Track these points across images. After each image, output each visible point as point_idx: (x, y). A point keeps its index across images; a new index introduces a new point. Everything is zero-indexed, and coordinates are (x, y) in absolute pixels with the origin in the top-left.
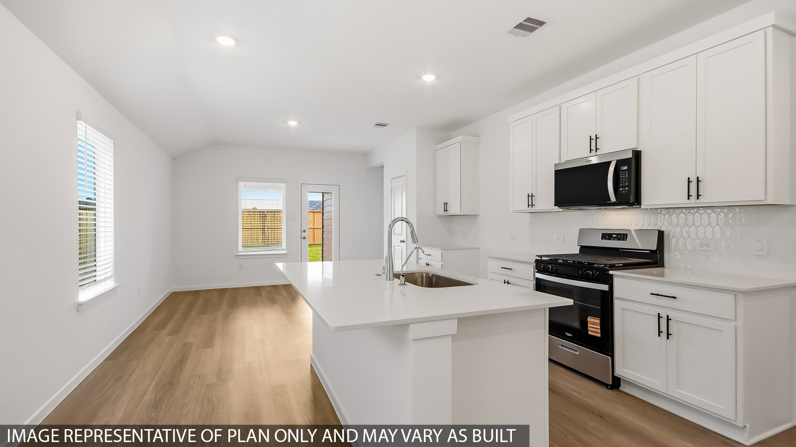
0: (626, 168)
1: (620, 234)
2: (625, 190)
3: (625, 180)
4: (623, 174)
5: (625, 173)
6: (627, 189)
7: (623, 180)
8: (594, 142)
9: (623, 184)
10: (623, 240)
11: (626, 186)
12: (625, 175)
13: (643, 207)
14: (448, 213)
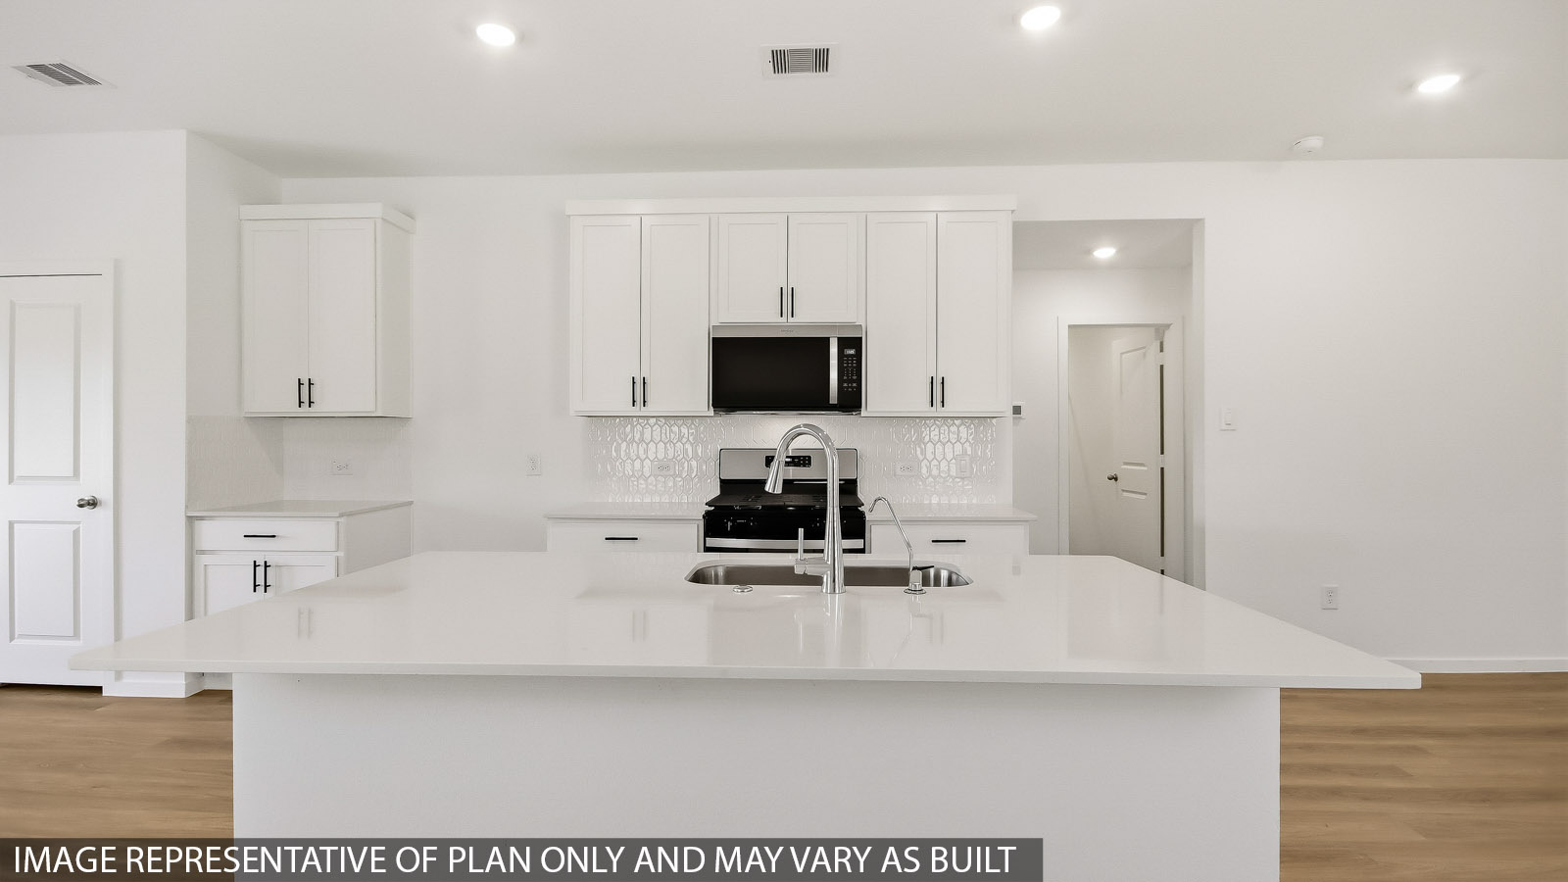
0: (852, 352)
1: (798, 457)
2: (852, 387)
3: (852, 371)
4: (848, 360)
5: (852, 360)
6: (854, 385)
7: (848, 371)
8: (787, 299)
9: (848, 377)
10: (804, 466)
11: (854, 381)
12: (852, 363)
13: (863, 413)
14: (315, 410)
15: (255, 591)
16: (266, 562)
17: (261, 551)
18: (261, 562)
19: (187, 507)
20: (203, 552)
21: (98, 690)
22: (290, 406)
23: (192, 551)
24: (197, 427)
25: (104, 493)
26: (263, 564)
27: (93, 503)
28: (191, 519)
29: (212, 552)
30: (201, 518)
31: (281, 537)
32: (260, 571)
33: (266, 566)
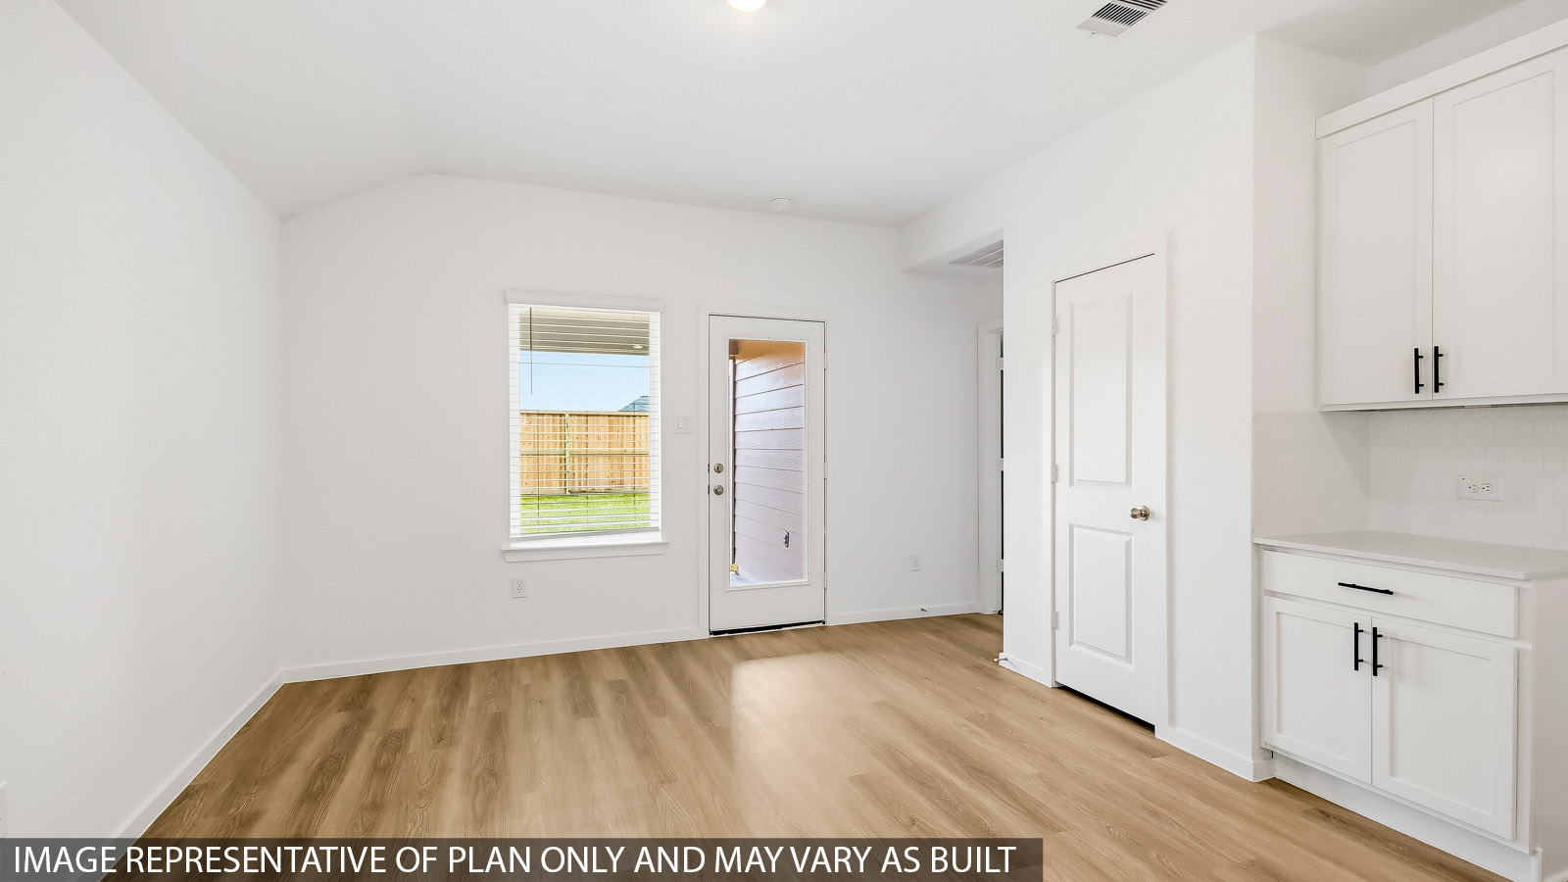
14: (1445, 396)
15: (1356, 668)
16: (1375, 629)
17: (1370, 611)
18: (1366, 627)
19: (1253, 531)
20: (1273, 594)
21: (1150, 728)
22: (1399, 391)
23: (1261, 592)
24: (1264, 425)
25: (1158, 506)
26: (1371, 631)
27: (1145, 515)
28: (1257, 547)
29: (1286, 596)
30: (1272, 548)
31: (1401, 595)
32: (1366, 641)
33: (1376, 635)
